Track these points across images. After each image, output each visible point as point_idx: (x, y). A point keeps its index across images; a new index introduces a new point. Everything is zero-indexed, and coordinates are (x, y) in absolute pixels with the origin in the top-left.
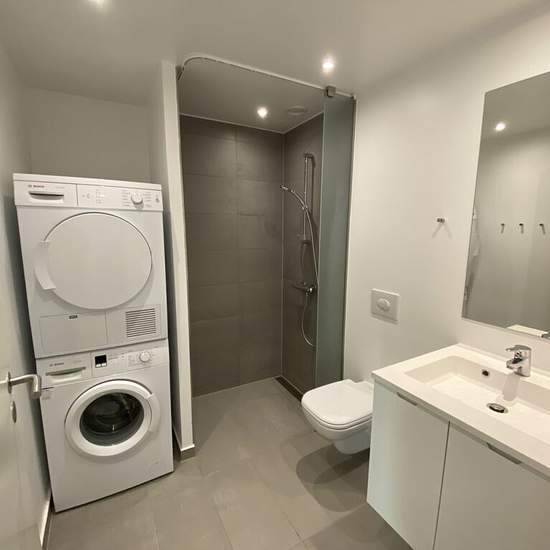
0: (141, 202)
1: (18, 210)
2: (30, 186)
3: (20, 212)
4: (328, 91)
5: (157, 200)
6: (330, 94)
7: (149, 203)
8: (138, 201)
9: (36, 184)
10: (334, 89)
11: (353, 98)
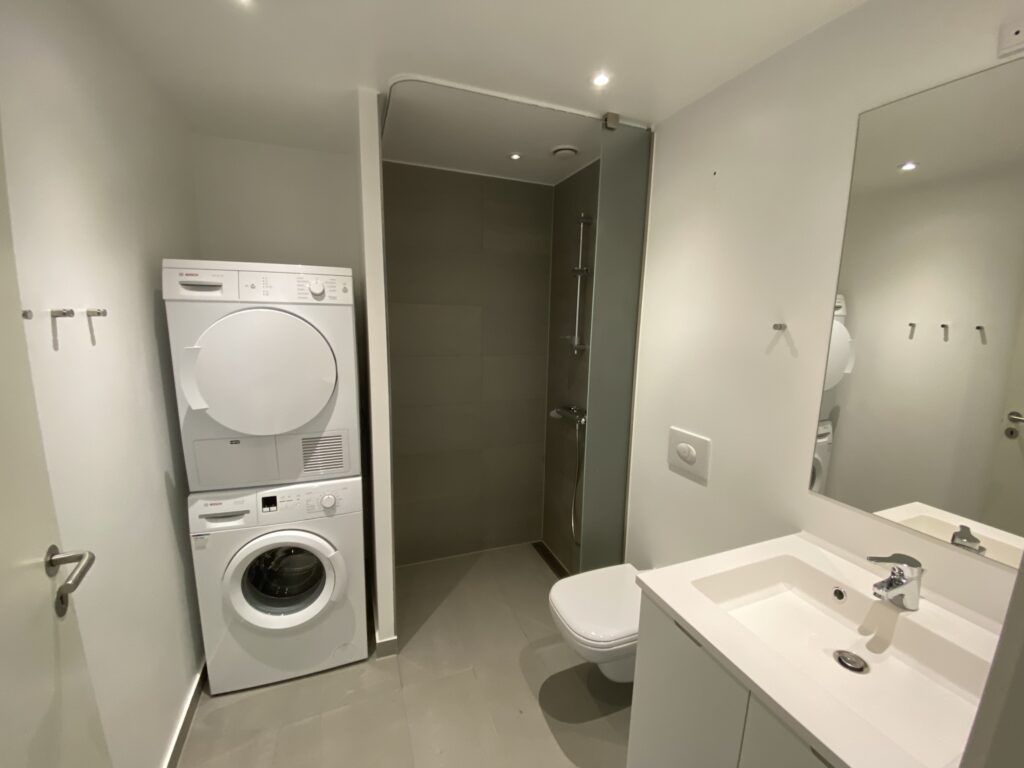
0: (324, 291)
1: (167, 304)
2: (181, 274)
3: (169, 307)
4: (607, 121)
5: (345, 290)
6: (609, 125)
7: (333, 294)
8: (318, 291)
9: (189, 272)
10: (616, 117)
11: (649, 130)
